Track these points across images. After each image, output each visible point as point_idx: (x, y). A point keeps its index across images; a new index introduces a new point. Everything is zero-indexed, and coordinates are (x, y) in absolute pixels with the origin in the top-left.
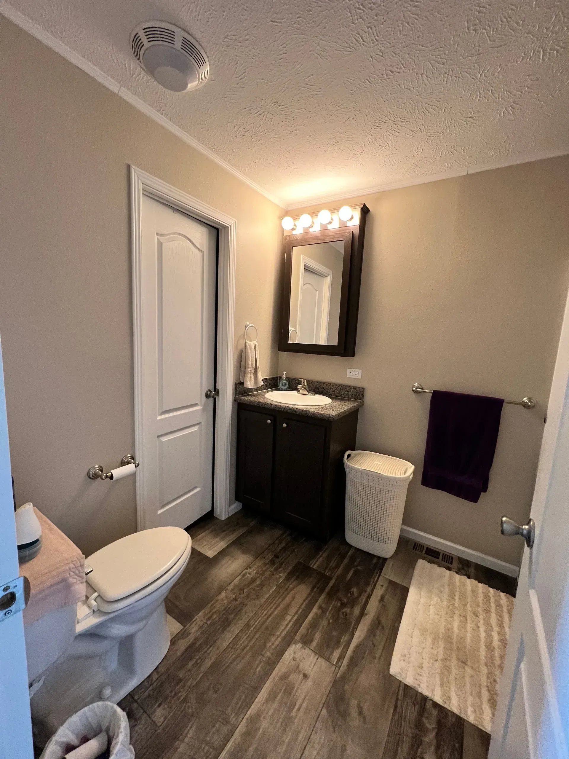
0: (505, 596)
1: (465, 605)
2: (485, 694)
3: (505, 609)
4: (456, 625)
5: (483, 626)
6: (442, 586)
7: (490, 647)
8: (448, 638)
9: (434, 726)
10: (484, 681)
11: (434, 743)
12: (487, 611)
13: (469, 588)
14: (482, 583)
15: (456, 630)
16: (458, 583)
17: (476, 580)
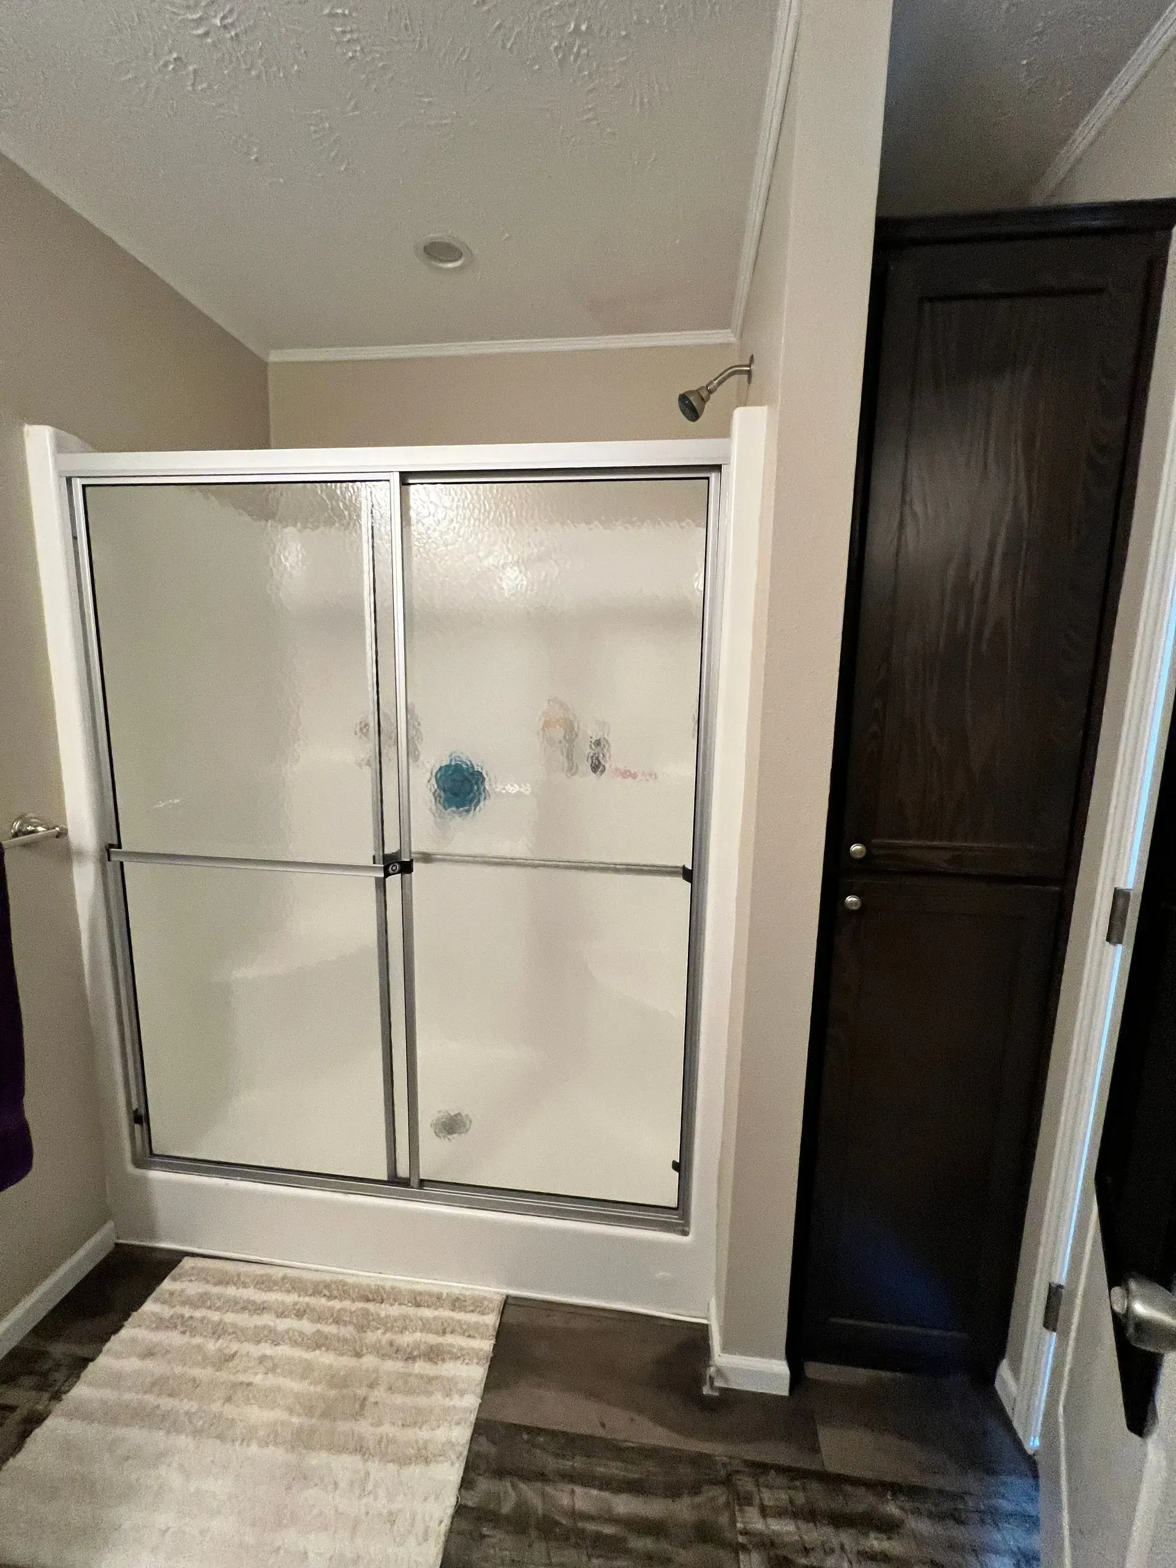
0: (174, 1280)
1: (195, 1383)
2: (420, 1367)
3: (215, 1290)
4: (257, 1415)
5: (259, 1346)
6: (112, 1446)
7: (319, 1342)
8: (302, 1440)
9: (509, 1485)
10: (394, 1366)
11: (539, 1484)
12: (218, 1331)
13: (132, 1364)
14: (121, 1327)
15: (277, 1415)
16: (108, 1394)
17: (107, 1340)
